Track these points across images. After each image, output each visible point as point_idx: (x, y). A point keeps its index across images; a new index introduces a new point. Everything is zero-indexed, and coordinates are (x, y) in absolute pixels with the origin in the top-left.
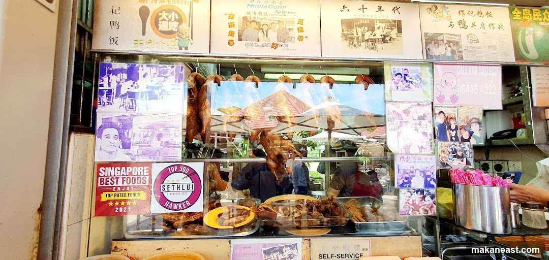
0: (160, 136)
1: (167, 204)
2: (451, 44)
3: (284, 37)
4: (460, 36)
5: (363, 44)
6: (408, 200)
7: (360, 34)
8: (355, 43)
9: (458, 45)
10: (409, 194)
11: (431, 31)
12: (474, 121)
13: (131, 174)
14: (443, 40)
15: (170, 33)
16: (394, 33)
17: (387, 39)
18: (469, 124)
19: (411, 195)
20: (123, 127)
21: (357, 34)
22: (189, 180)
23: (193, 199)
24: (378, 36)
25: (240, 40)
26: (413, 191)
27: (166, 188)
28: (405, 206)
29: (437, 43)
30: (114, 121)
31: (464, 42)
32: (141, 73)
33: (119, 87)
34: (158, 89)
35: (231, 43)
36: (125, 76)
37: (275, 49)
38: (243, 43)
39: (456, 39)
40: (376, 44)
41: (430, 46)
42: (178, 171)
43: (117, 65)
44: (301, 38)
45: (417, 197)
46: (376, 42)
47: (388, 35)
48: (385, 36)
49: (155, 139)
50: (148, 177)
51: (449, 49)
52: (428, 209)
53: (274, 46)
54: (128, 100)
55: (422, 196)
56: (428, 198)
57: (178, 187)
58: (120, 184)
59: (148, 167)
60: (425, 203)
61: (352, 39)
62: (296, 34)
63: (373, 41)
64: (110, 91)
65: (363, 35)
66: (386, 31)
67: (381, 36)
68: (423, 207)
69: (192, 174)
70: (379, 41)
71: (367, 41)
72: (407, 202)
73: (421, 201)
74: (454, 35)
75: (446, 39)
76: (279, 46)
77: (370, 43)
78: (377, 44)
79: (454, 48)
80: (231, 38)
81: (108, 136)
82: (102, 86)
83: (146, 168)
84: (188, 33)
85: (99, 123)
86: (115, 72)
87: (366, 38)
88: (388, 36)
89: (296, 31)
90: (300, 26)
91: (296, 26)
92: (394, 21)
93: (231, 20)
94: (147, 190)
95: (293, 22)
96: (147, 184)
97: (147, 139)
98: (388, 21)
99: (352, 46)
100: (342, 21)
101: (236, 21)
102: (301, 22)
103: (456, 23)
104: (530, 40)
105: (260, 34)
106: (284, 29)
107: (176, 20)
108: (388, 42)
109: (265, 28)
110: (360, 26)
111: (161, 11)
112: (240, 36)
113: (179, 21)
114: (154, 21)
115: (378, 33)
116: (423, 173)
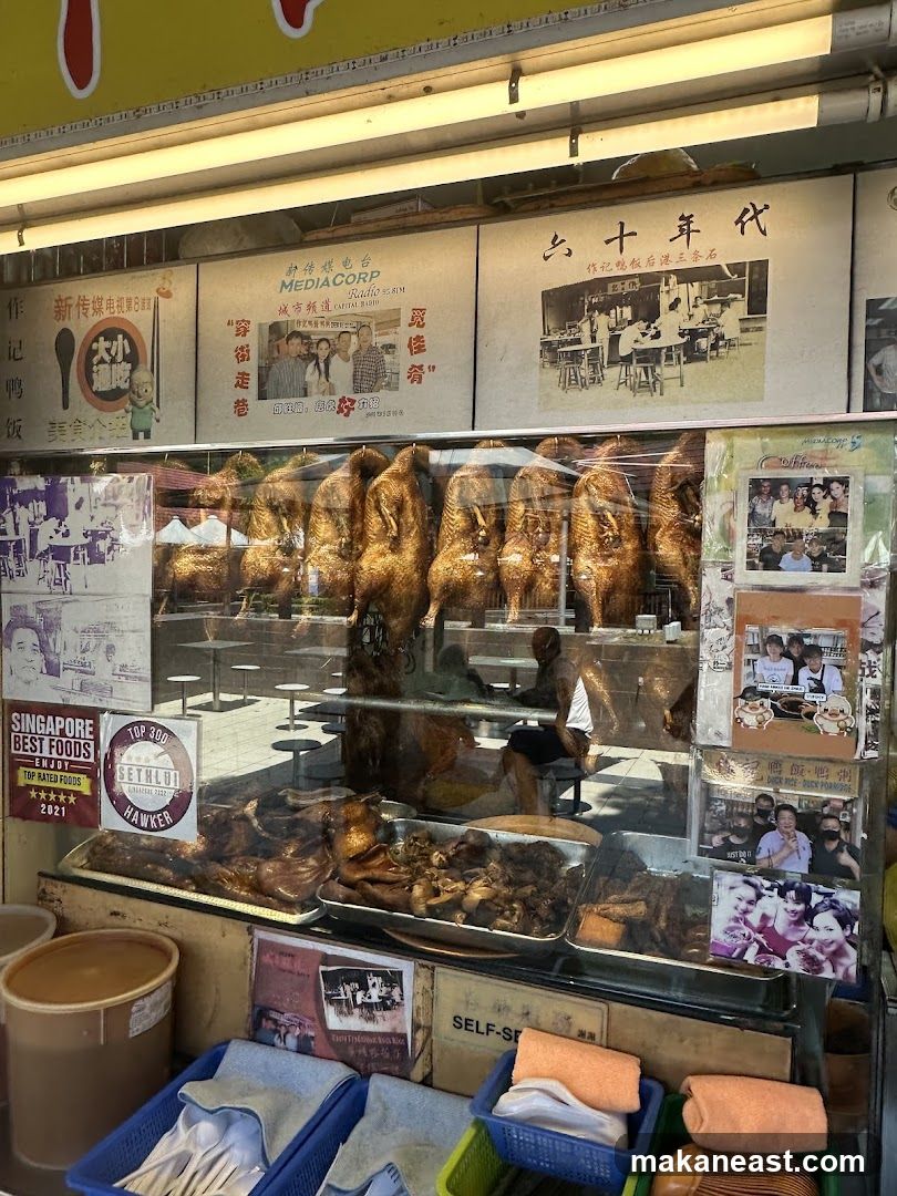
0: (110, 649)
1: (128, 813)
3: (370, 374)
5: (613, 373)
6: (746, 912)
7: (603, 336)
8: (585, 371)
10: (750, 893)
13: (63, 732)
15: (114, 395)
16: (731, 319)
19: (759, 896)
21: (594, 339)
22: (168, 762)
23: (177, 810)
24: (670, 338)
25: (262, 396)
26: (767, 884)
27: (126, 772)
28: (732, 929)
30: (31, 612)
32: (72, 499)
34: (103, 536)
35: (241, 407)
36: (42, 508)
37: (347, 415)
38: (269, 403)
40: (658, 370)
42: (146, 738)
43: (26, 482)
44: (416, 374)
45: (778, 910)
46: (658, 362)
47: (710, 329)
49: (102, 658)
50: (92, 743)
52: (821, 957)
53: (345, 407)
54: (52, 564)
55: (801, 907)
56: (827, 919)
57: (149, 776)
58: (46, 753)
59: (91, 722)
60: (812, 934)
61: (575, 357)
62: (405, 360)
63: (649, 358)
65: (615, 340)
67: (682, 335)
68: (802, 946)
69: (173, 748)
70: (669, 358)
71: (627, 360)
72: (742, 917)
73: (798, 923)
76: (356, 405)
77: (636, 368)
78: (665, 371)
80: (241, 394)
81: (21, 645)
82: (4, 532)
83: (89, 722)
84: (150, 390)
87: (624, 348)
88: (705, 335)
89: (403, 351)
90: (415, 331)
91: (402, 335)
92: (737, 268)
93: (240, 341)
94: (92, 775)
95: (396, 323)
96: (91, 760)
97: (89, 657)
98: (713, 273)
99: (571, 382)
100: (546, 295)
101: (252, 340)
102: (418, 318)
105: (311, 374)
106: (372, 349)
107: (126, 358)
108: (702, 357)
109: (323, 351)
110: (605, 308)
111: (96, 340)
112: (261, 384)
113: (133, 359)
114: (83, 369)
115: (670, 326)
116: (809, 821)
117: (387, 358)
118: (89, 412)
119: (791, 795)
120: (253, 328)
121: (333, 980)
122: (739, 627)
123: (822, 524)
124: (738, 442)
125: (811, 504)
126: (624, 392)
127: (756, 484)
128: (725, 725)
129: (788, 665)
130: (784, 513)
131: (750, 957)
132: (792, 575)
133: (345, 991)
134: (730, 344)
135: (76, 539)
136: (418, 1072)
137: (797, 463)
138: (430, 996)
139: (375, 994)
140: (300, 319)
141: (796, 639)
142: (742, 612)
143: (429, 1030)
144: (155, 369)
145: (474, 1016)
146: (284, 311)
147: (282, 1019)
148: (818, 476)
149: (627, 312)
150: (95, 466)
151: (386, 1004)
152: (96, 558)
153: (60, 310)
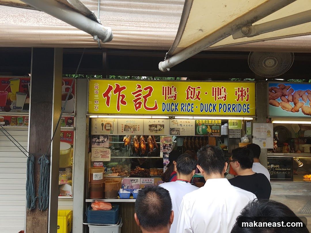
3: (135, 130)
4: (180, 129)
5: (154, 131)
7: (153, 128)
9: (179, 131)
11: (172, 127)
15: (109, 130)
16: (162, 128)
17: (160, 130)
24: (158, 129)
29: (173, 131)
31: (181, 130)
35: (122, 132)
38: (125, 131)
39: (179, 129)
41: (171, 131)
44: (139, 130)
48: (160, 129)
51: (177, 132)
61: (151, 130)
66: (160, 127)
75: (176, 129)
77: (156, 131)
78: (158, 131)
80: (122, 130)
84: (112, 129)
91: (138, 127)
92: (162, 125)
99: (151, 132)
100: (149, 125)
101: (123, 126)
102: (139, 126)
103: (179, 125)
104: (200, 129)
105: (129, 129)
106: (135, 128)
109: (130, 127)
110: (153, 126)
113: (111, 126)
114: (105, 127)
118: (106, 131)
120: (124, 125)
124: (162, 136)
126: (155, 133)
133: (133, 181)
134: (162, 130)
139: (136, 181)
140: (128, 125)
144: (113, 127)
149: (155, 127)
153: (102, 121)
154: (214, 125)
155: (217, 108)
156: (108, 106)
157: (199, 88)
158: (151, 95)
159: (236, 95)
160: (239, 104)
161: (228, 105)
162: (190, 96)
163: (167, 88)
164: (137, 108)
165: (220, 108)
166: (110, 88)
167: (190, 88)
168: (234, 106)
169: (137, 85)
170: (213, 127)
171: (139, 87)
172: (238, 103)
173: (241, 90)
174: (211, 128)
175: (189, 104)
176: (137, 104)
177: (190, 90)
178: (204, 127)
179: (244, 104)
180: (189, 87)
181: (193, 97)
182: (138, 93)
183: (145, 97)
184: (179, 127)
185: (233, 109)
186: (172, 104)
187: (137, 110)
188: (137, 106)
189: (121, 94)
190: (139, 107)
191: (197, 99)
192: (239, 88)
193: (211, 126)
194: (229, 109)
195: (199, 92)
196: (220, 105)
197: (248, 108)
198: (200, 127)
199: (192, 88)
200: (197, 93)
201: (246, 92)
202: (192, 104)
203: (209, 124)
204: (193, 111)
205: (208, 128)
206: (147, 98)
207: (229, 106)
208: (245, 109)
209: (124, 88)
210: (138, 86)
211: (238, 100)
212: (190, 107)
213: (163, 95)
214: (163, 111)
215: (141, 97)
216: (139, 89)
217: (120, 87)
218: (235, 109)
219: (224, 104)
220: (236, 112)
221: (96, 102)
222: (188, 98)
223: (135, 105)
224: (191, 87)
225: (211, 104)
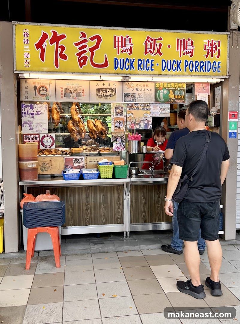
0: (41, 126)
1: (45, 146)
2: (133, 97)
3: (78, 95)
4: (136, 94)
5: (103, 97)
6: (116, 146)
8: (101, 97)
9: (135, 97)
11: (126, 92)
12: (142, 121)
13: (33, 137)
14: (130, 96)
15: (44, 94)
16: (113, 93)
17: (111, 95)
18: (140, 123)
19: (117, 144)
20: (30, 124)
22: (51, 139)
23: (52, 145)
24: (108, 95)
25: (65, 96)
27: (44, 141)
28: (115, 148)
29: (128, 96)
30: (27, 122)
31: (137, 96)
32: (34, 107)
33: (28, 112)
34: (40, 112)
35: (62, 97)
36: (29, 108)
39: (135, 95)
41: (125, 98)
42: (47, 137)
43: (26, 104)
44: (83, 95)
45: (119, 145)
49: (40, 127)
50: (39, 138)
51: (132, 98)
52: (122, 149)
53: (75, 98)
54: (31, 115)
56: (122, 146)
57: (48, 141)
58: (30, 140)
59: (38, 135)
61: (100, 95)
62: (82, 94)
63: (106, 96)
64: (25, 113)
65: (103, 94)
66: (111, 92)
68: (120, 148)
69: (52, 137)
74: (134, 93)
75: (131, 95)
77: (105, 97)
78: (108, 97)
79: (134, 98)
80: (62, 96)
81: (25, 126)
82: (23, 111)
84: (49, 94)
85: (23, 122)
86: (26, 106)
87: (104, 95)
89: (82, 93)
90: (83, 91)
91: (82, 91)
92: (114, 89)
93: (62, 90)
94: (39, 142)
95: (81, 90)
96: (38, 140)
97: (38, 127)
98: (112, 89)
99: (99, 98)
100: (97, 89)
101: (63, 90)
102: (83, 90)
103: (135, 89)
104: (161, 95)
105: (71, 94)
106: (78, 92)
107: (45, 90)
108: (111, 96)
109: (72, 92)
110: (102, 91)
111: (40, 87)
112: (65, 95)
113: (46, 90)
114: (38, 91)
115: (108, 93)
116: (121, 138)
117: (80, 94)
118: (40, 96)
119: (119, 135)
120: (63, 89)
121: (75, 161)
122: (115, 121)
123: (121, 112)
124: (114, 104)
125: (120, 109)
126: (104, 99)
127: (116, 108)
128: (114, 129)
129: (119, 124)
130: (118, 110)
131: (117, 150)
132: (119, 116)
133: (76, 162)
134: (113, 95)
135: (35, 112)
136: (85, 168)
137: (119, 106)
138: (86, 160)
139: (80, 161)
140: (70, 88)
141: (119, 121)
142: (115, 119)
143: (86, 163)
144: (50, 92)
145: (91, 161)
146: (67, 87)
147: (68, 166)
148: (121, 107)
149: (104, 92)
150: (38, 103)
151: (81, 162)
152: (38, 114)
153: (34, 83)
154: (177, 90)
155: (182, 66)
156: (43, 61)
157: (160, 39)
158: (99, 47)
159: (205, 49)
160: (208, 62)
161: (196, 62)
162: (150, 49)
163: (120, 38)
164: (81, 64)
165: (186, 66)
166: (45, 36)
167: (149, 40)
168: (202, 64)
169: (81, 33)
170: (176, 92)
171: (84, 35)
172: (207, 60)
173: (211, 43)
174: (174, 93)
175: (148, 60)
176: (81, 59)
177: (149, 41)
178: (165, 92)
179: (215, 62)
180: (148, 38)
181: (152, 51)
182: (81, 44)
183: (92, 50)
184: (135, 92)
185: (201, 67)
186: (127, 59)
187: (81, 67)
188: (82, 61)
189: (59, 46)
190: (85, 63)
191: (158, 54)
192: (209, 41)
193: (174, 91)
194: (196, 67)
195: (161, 45)
196: (186, 62)
197: (219, 67)
198: (161, 92)
199: (152, 40)
200: (158, 45)
201: (217, 47)
202: (152, 61)
203: (171, 88)
204: (153, 70)
205: (170, 93)
206: (94, 51)
207: (197, 64)
208: (215, 68)
209: (63, 37)
210: (82, 35)
211: (207, 56)
212: (149, 65)
213: (115, 47)
214: (116, 68)
215: (87, 49)
216: (83, 39)
217: (58, 35)
218: (204, 68)
219: (191, 61)
220: (204, 71)
221: (27, 56)
222: (146, 53)
223: (79, 61)
224: (151, 38)
225: (174, 61)
